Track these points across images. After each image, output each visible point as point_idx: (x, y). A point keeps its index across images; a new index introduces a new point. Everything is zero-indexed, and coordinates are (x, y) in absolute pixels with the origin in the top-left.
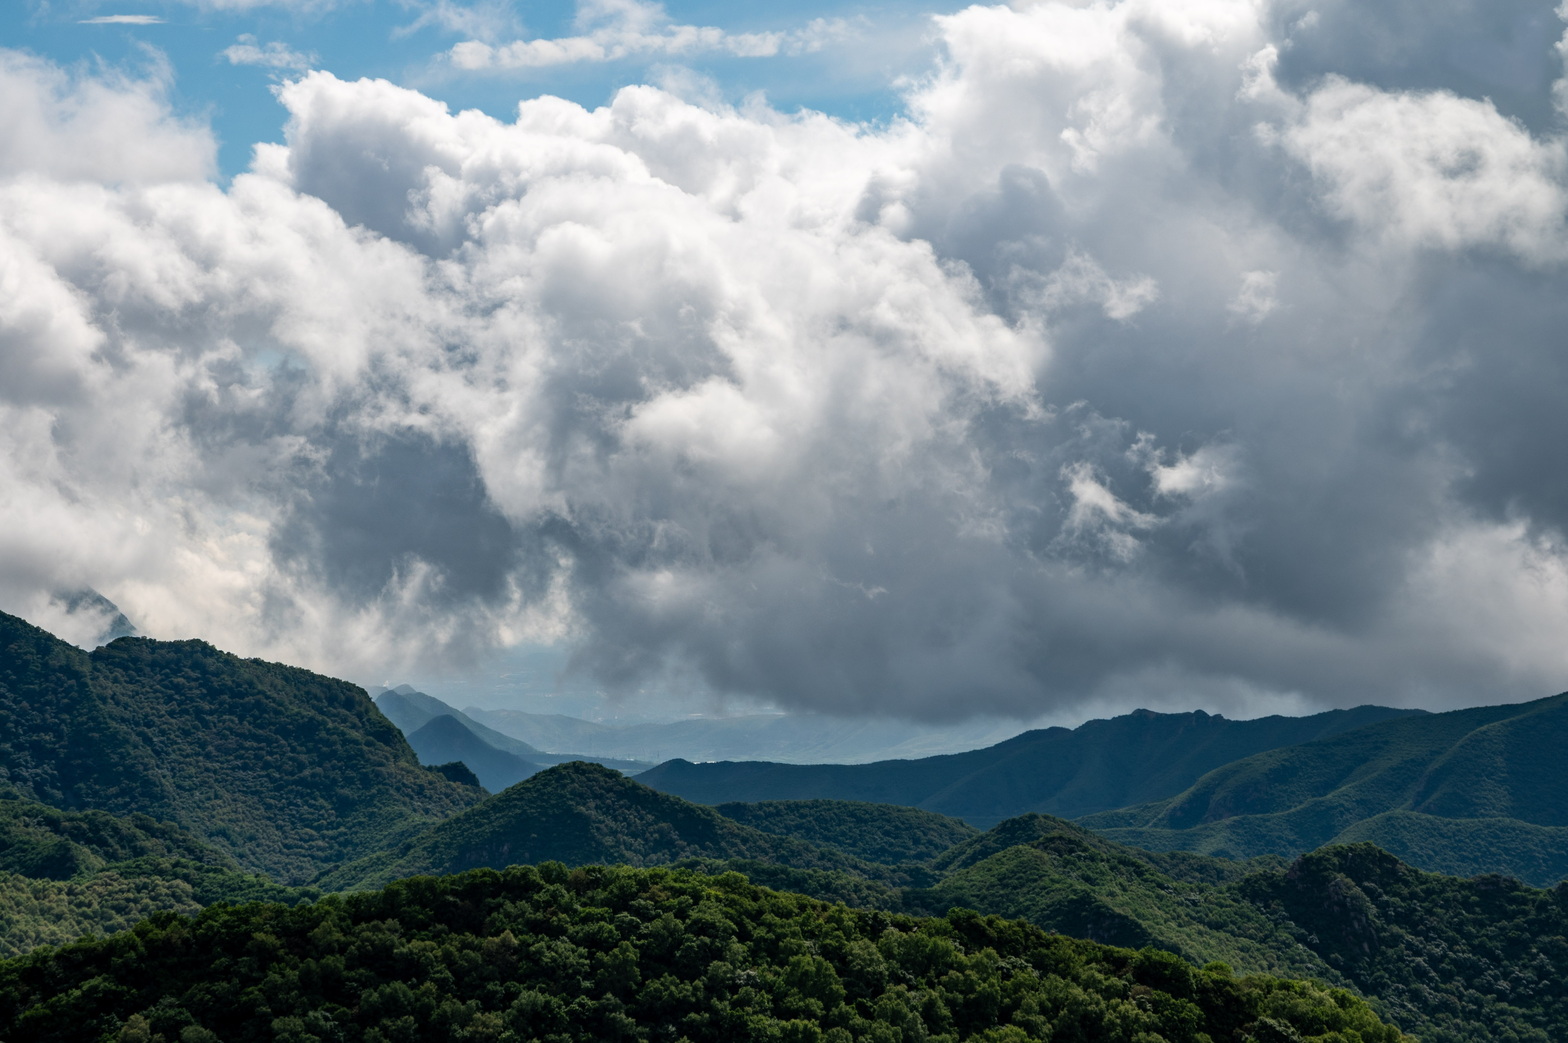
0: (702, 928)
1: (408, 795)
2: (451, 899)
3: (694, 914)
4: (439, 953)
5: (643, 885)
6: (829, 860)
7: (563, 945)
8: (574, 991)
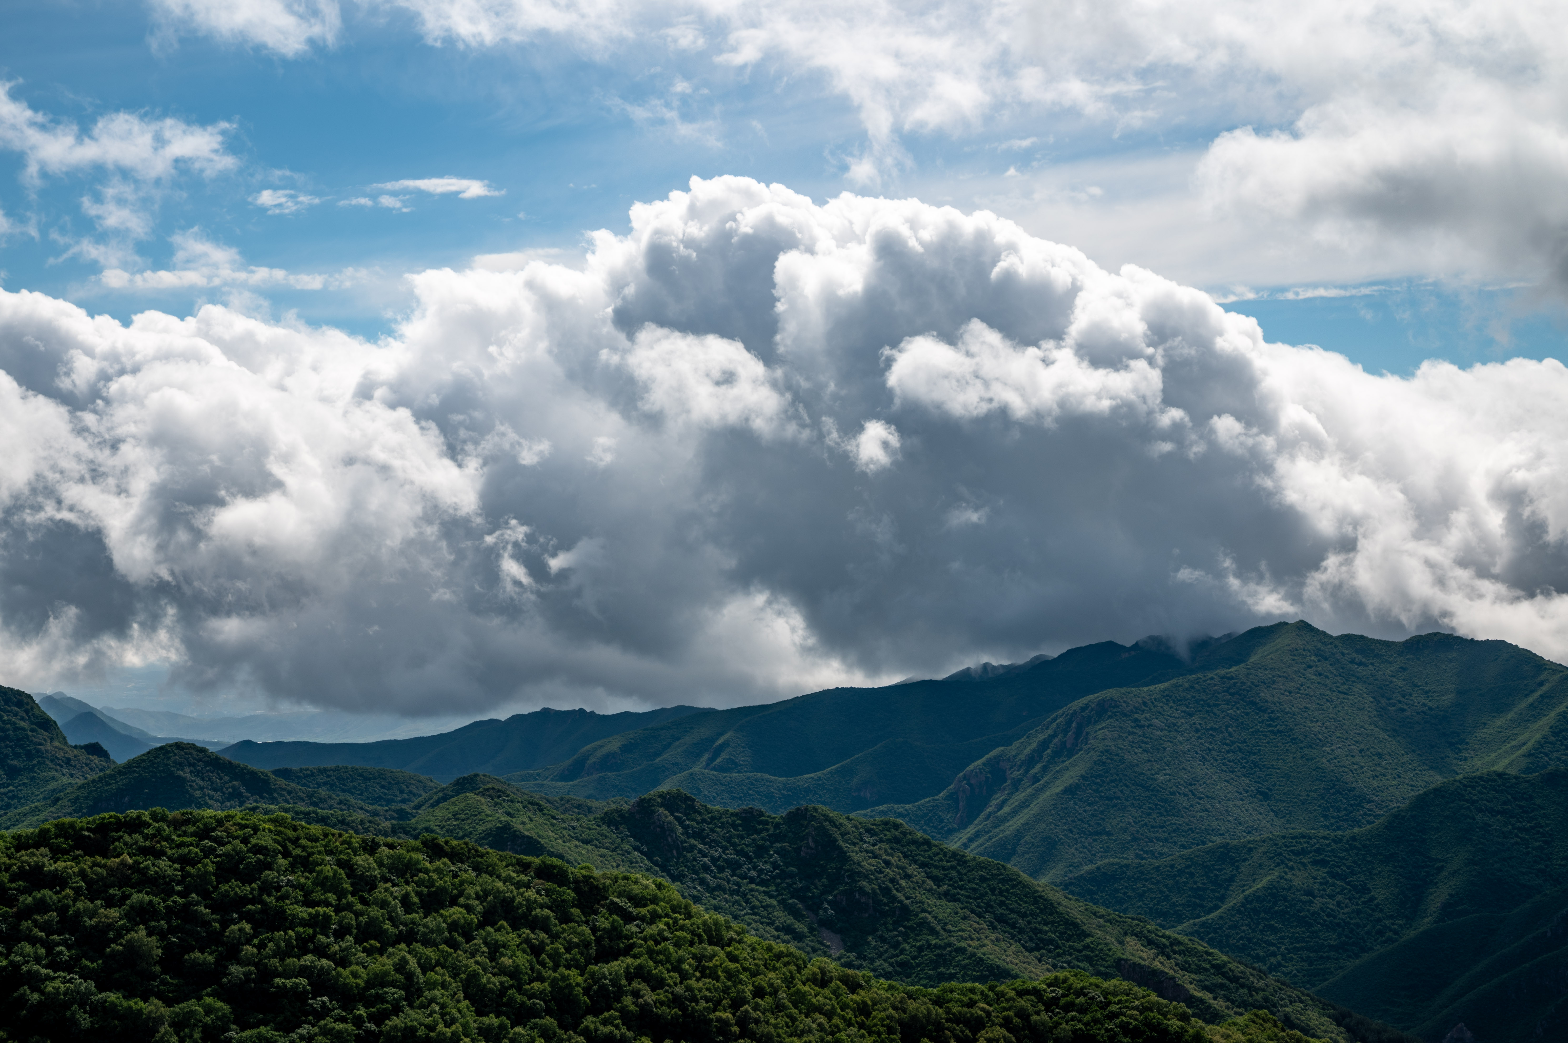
0: (258, 849)
1: (59, 765)
2: (86, 833)
3: (253, 841)
4: (76, 870)
5: (220, 822)
6: (345, 804)
7: (163, 863)
8: (170, 893)
